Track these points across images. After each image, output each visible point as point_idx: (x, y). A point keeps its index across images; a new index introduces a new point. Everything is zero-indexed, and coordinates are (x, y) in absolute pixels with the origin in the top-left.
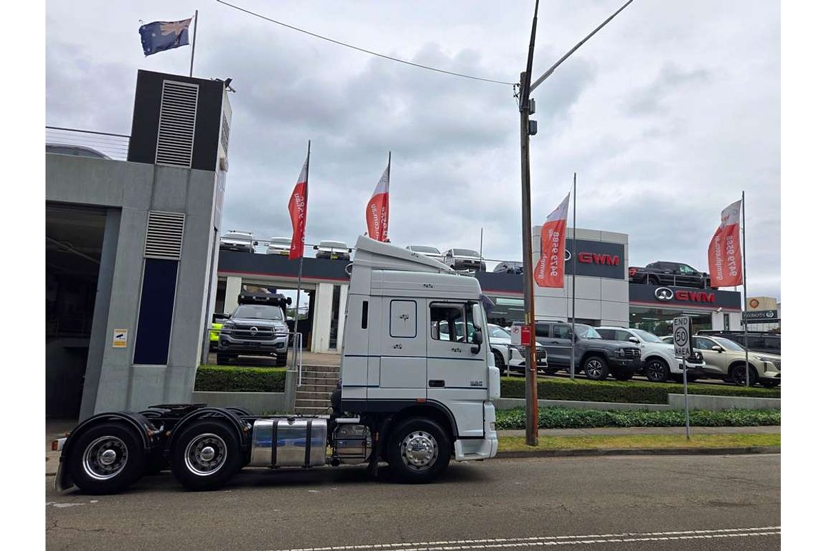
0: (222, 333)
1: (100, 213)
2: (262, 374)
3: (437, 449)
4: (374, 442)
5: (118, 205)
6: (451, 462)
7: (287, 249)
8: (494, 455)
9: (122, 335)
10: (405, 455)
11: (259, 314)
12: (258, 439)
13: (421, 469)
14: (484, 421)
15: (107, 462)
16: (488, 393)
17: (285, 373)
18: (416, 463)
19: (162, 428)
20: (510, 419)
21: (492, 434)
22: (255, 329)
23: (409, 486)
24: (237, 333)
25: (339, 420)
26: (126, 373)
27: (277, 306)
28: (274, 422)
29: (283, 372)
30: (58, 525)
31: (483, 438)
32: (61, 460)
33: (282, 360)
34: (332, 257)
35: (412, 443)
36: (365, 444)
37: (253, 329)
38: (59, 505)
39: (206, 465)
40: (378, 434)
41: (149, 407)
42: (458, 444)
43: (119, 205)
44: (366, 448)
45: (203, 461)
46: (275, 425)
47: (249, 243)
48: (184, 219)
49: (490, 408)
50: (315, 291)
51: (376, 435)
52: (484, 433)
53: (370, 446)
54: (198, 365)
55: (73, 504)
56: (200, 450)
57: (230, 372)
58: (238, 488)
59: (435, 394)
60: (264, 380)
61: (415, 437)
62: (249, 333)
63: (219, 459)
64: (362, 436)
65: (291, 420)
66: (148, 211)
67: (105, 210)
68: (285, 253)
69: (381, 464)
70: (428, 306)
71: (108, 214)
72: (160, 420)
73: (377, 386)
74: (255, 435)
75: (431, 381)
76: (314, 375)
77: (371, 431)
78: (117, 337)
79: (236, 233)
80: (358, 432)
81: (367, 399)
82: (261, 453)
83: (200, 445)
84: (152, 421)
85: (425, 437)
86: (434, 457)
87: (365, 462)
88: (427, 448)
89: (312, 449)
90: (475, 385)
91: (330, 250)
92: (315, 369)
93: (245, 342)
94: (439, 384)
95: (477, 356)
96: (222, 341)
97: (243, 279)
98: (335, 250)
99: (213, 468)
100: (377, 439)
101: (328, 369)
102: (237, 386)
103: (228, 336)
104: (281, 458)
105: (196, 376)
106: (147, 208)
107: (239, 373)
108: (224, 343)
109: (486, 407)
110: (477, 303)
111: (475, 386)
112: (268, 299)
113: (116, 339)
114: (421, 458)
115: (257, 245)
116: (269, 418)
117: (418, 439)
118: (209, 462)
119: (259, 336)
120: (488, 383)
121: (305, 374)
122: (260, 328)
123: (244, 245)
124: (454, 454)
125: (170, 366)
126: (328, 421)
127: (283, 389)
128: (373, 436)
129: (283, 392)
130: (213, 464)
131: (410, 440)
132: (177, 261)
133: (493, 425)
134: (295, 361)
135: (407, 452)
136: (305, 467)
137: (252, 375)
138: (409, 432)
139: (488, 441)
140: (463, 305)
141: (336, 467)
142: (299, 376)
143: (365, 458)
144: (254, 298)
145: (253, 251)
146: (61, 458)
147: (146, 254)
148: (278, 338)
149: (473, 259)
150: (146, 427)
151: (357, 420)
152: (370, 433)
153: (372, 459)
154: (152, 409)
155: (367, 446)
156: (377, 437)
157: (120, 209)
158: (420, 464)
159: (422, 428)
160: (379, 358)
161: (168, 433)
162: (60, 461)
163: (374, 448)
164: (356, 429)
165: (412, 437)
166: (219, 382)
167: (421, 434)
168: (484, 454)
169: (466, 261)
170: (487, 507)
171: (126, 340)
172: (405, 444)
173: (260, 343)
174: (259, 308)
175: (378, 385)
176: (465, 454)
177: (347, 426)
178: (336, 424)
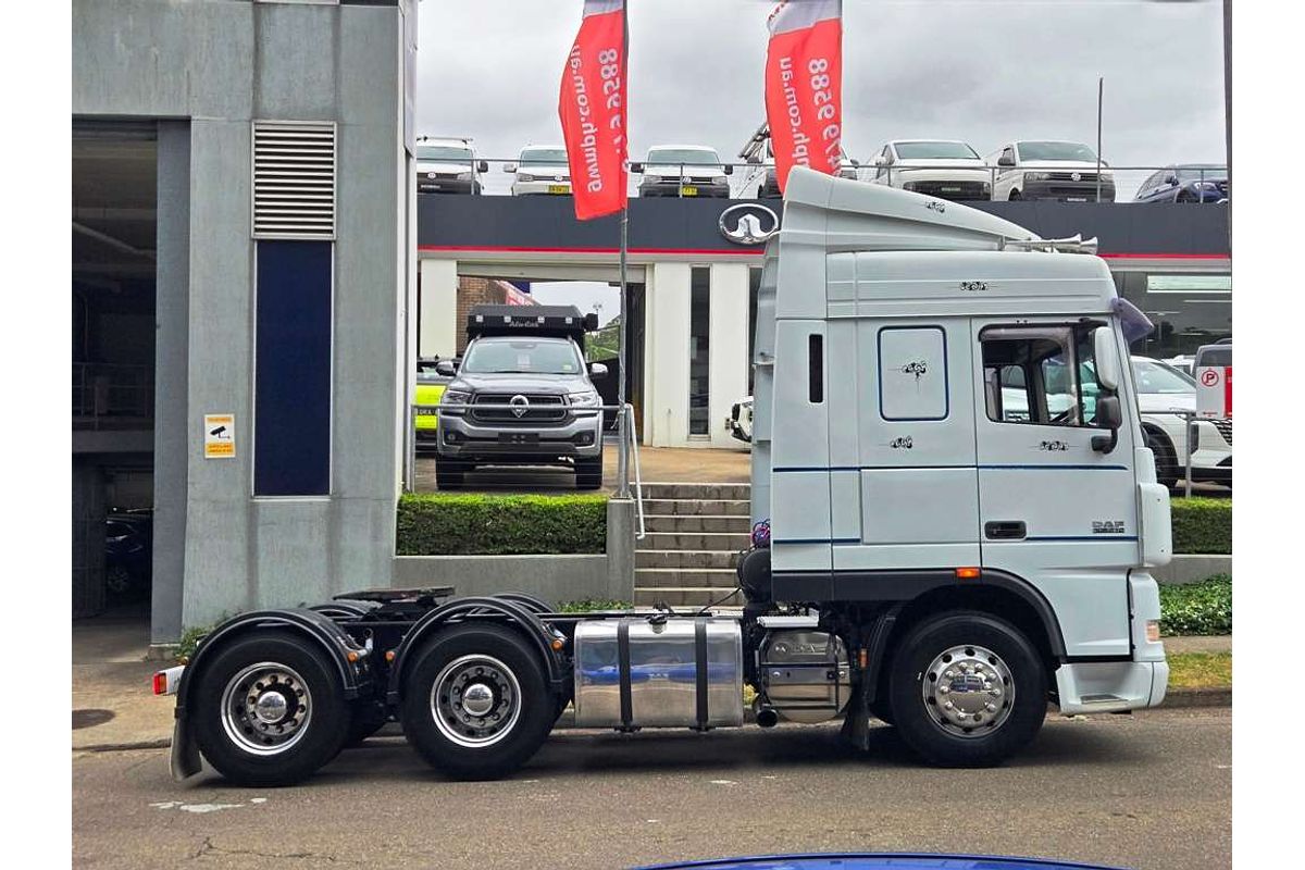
0: (444, 413)
1: (143, 135)
2: (550, 512)
3: (1012, 687)
4: (856, 672)
5: (181, 112)
6: (1051, 719)
7: (565, 179)
8: (1159, 697)
9: (223, 429)
10: (932, 701)
11: (523, 362)
12: (588, 666)
13: (974, 734)
14: (1131, 617)
15: (269, 718)
16: (1140, 548)
17: (604, 506)
18: (959, 718)
19: (369, 644)
20: (1196, 609)
21: (1153, 652)
22: (522, 402)
23: (948, 771)
24: (479, 412)
25: (769, 621)
26: (239, 518)
27: (566, 338)
28: (619, 630)
29: (599, 505)
30: (213, 844)
31: (1129, 658)
32: (178, 714)
33: (589, 475)
34: (682, 192)
35: (950, 673)
36: (833, 676)
37: (517, 402)
38: (193, 809)
39: (474, 724)
40: (863, 653)
41: (335, 599)
42: (1065, 675)
43: (185, 114)
44: (837, 685)
45: (468, 716)
46: (623, 635)
47: (469, 169)
48: (335, 136)
49: (1146, 586)
50: (644, 284)
51: (859, 657)
52: (1132, 647)
53: (847, 680)
54: (398, 493)
55: (220, 807)
56: (462, 691)
57: (474, 509)
58: (554, 775)
59: (1003, 557)
60: (557, 525)
61: (956, 658)
62: (509, 412)
63: (503, 711)
64: (825, 658)
65: (657, 623)
66: (250, 121)
67: (150, 127)
68: (559, 187)
69: (876, 723)
70: (975, 337)
71: (159, 134)
72: (364, 627)
73: (856, 541)
74: (578, 657)
75: (990, 526)
76: (671, 510)
77: (847, 646)
78: (214, 433)
79: (429, 143)
80: (819, 648)
81: (833, 571)
82: (596, 698)
83: (458, 682)
84: (348, 629)
85: (981, 657)
86: (1006, 704)
87: (837, 717)
88: (988, 685)
89: (712, 689)
90: (1104, 531)
91: (674, 171)
92: (670, 492)
93: (501, 434)
94: (1012, 530)
95: (1107, 460)
96: (447, 433)
97: (458, 264)
98: (690, 172)
99: (493, 731)
100: (863, 665)
101: (704, 492)
102: (494, 541)
103: (459, 419)
104: (641, 710)
105: (399, 521)
106: (246, 114)
107: (495, 511)
108: (452, 437)
109: (1135, 582)
110: (1105, 325)
111: (1106, 532)
112: (541, 320)
113: (210, 439)
114: (974, 708)
115: (486, 171)
116: (602, 617)
117: (964, 664)
118: (482, 718)
119: (531, 417)
120: (1139, 523)
121: (649, 507)
122: (534, 398)
123: (454, 176)
124: (1056, 700)
125: (338, 498)
126: (742, 622)
127: (602, 546)
128: (852, 657)
129: (604, 552)
130: (490, 722)
131: (945, 665)
132: (329, 243)
133: (1155, 627)
134: (626, 475)
135: (937, 694)
136: (699, 729)
137: (526, 513)
138: (940, 646)
139: (1142, 668)
140: (1068, 330)
141: (768, 730)
142: (638, 513)
143: (836, 708)
144: (507, 319)
145: (478, 187)
146: (176, 710)
147: (257, 230)
148: (579, 421)
149: (1075, 167)
150: (342, 642)
151: (812, 620)
152: (843, 651)
153: (852, 711)
154: (339, 602)
155: (840, 681)
156: (863, 660)
157: (185, 122)
158: (971, 722)
159: (971, 638)
160: (857, 472)
161: (391, 654)
162: (176, 717)
163: (856, 686)
164: (809, 641)
165: (947, 659)
166: (451, 532)
167: (970, 652)
168: (1132, 697)
169: (1056, 176)
170: (1146, 820)
171: (232, 440)
172: (933, 677)
173: (537, 434)
174: (523, 346)
175: (858, 537)
176: (1082, 698)
177: (788, 633)
178: (762, 629)
